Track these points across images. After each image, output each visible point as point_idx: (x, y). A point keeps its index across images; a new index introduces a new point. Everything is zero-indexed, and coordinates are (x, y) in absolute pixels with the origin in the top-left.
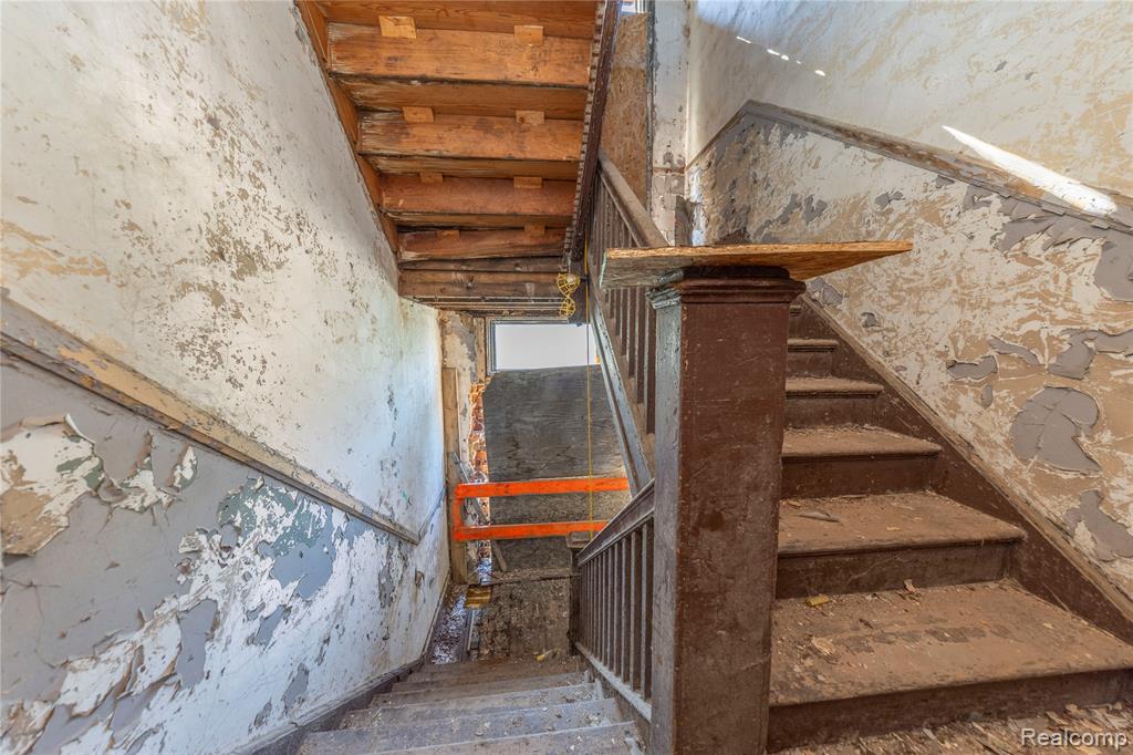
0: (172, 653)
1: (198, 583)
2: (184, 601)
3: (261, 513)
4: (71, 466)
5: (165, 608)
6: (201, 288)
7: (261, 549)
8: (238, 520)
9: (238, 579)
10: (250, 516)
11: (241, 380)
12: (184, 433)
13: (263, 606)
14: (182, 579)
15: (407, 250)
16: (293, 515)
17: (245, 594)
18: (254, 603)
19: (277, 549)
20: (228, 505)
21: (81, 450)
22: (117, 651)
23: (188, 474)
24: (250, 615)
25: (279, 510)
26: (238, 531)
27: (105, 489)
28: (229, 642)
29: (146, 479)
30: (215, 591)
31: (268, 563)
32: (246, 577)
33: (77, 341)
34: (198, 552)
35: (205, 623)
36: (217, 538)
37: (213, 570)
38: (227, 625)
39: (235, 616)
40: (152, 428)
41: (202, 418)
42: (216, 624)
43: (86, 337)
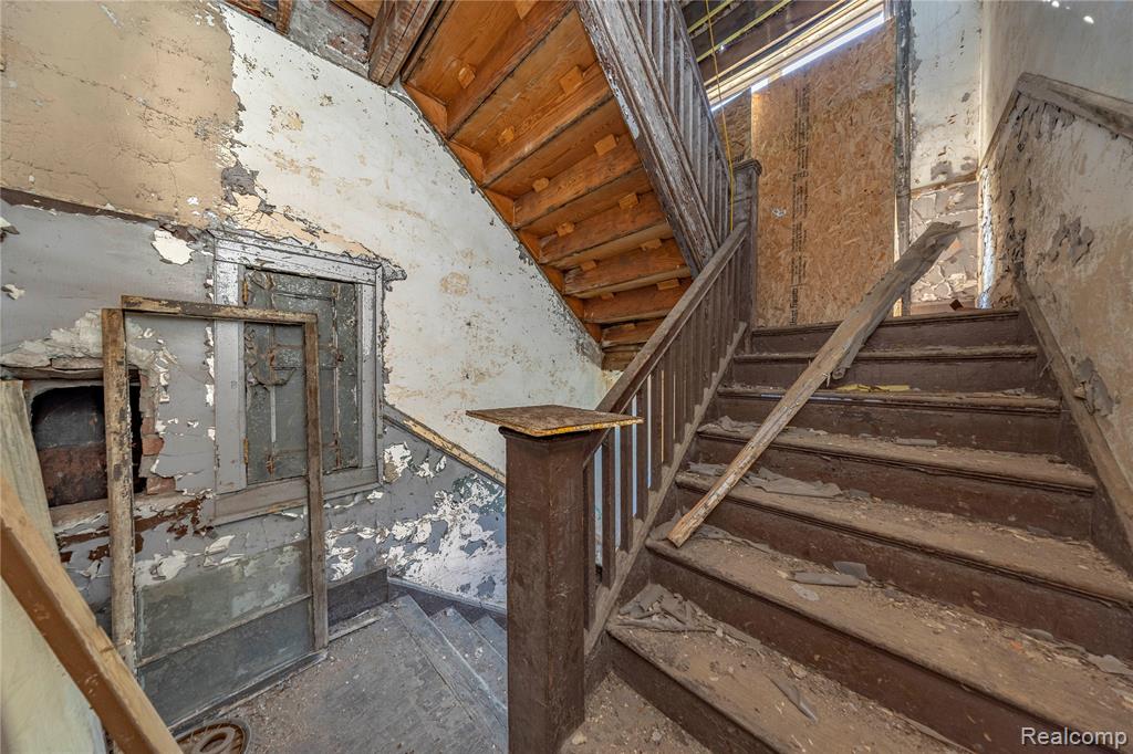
0: (427, 536)
1: (440, 512)
2: (434, 517)
3: (475, 490)
4: (404, 458)
5: (427, 517)
6: (457, 392)
7: (473, 508)
8: (462, 491)
9: (459, 517)
10: (469, 492)
11: (471, 429)
12: (442, 450)
13: (470, 535)
14: (435, 508)
15: (606, 339)
16: (494, 496)
17: (462, 526)
18: (466, 532)
19: (482, 511)
20: (458, 483)
21: (408, 453)
22: (409, 524)
23: (442, 467)
24: (464, 537)
25: (485, 492)
26: (462, 496)
27: (413, 467)
28: (451, 543)
29: (426, 466)
30: (448, 518)
31: (476, 516)
32: (464, 518)
33: (409, 418)
34: (442, 500)
35: (441, 530)
36: (451, 496)
37: (448, 510)
38: (452, 535)
39: (455, 533)
40: (430, 447)
41: (450, 446)
42: (446, 533)
43: (413, 417)
